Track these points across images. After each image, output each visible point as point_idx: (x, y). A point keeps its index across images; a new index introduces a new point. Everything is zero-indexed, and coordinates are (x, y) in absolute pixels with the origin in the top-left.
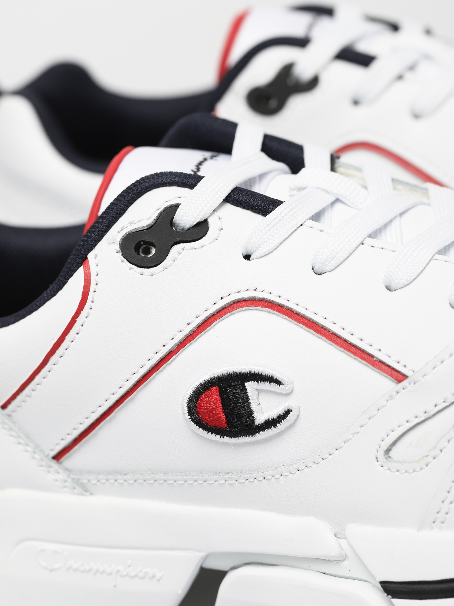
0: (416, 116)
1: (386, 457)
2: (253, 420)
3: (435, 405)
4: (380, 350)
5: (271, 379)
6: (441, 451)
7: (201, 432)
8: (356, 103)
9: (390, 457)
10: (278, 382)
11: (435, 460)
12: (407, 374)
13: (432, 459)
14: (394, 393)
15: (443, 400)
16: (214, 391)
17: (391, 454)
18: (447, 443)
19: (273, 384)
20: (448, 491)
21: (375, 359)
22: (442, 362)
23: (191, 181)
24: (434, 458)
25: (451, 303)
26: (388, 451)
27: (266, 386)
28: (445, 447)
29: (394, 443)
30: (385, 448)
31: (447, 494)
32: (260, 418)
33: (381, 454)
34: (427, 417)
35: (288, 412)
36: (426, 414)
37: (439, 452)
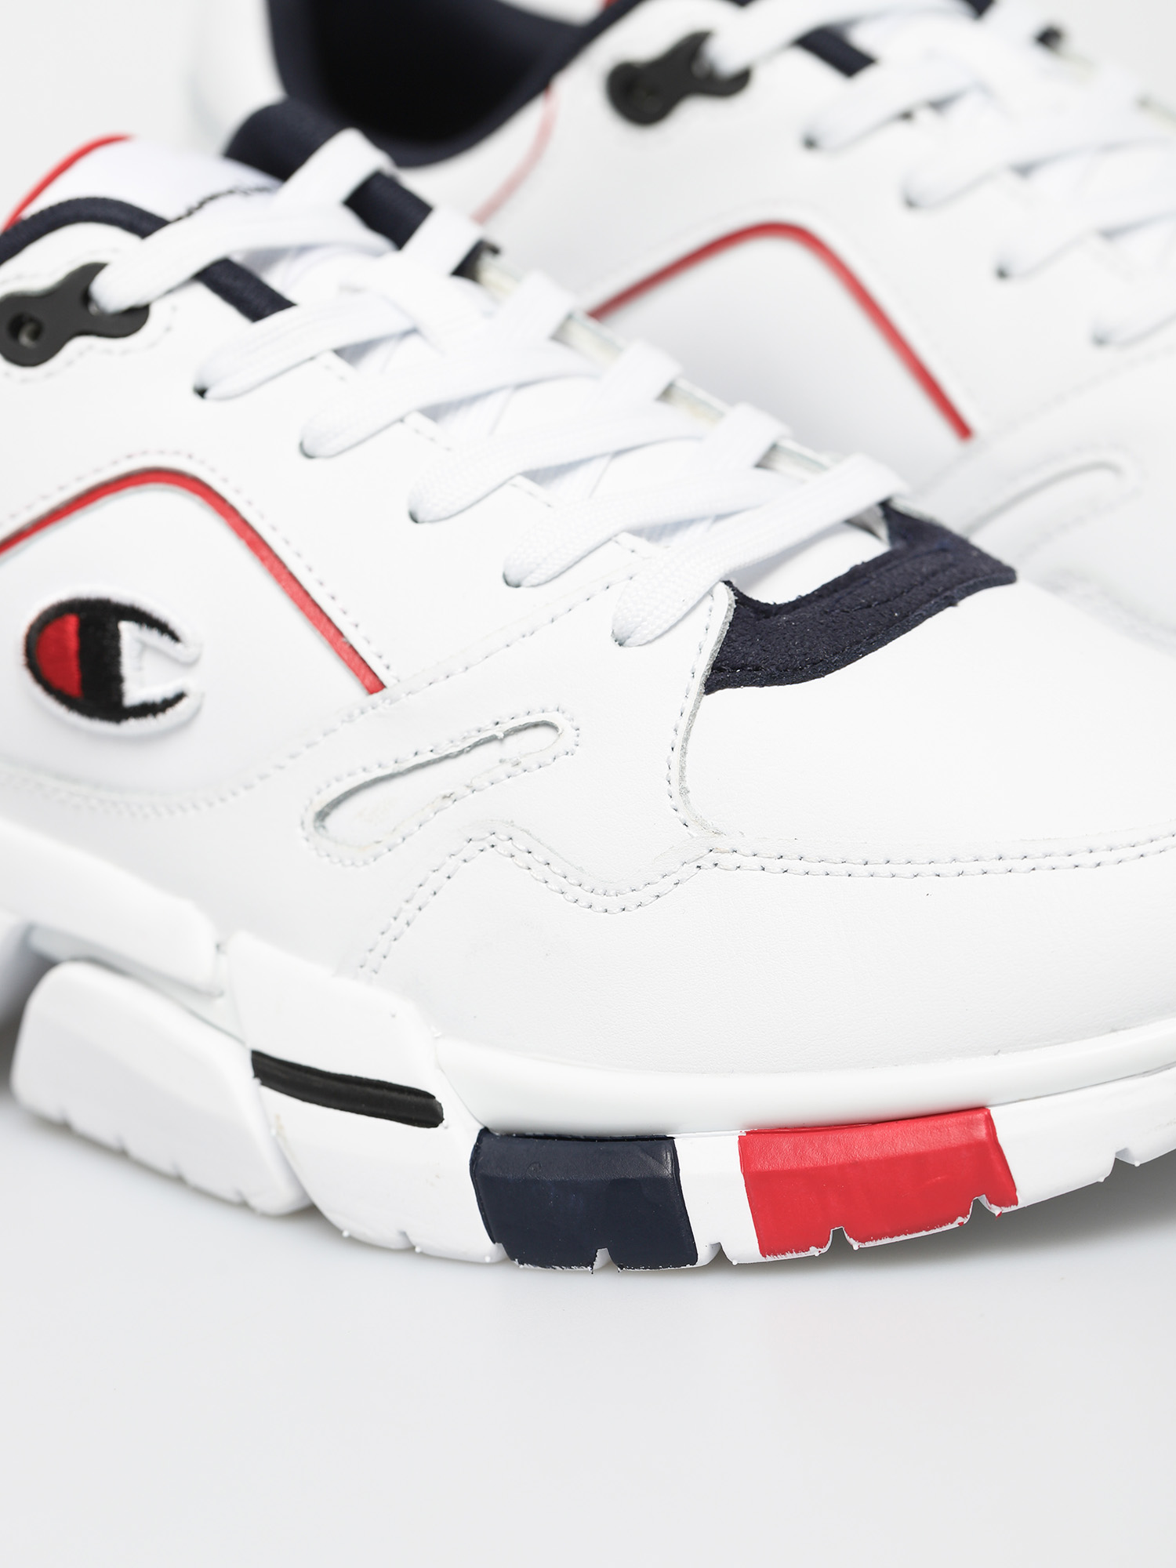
0: (911, 203)
1: (318, 824)
2: (119, 695)
3: (415, 752)
4: (357, 626)
5: (162, 628)
6: (404, 839)
7: (37, 691)
8: (810, 143)
9: (324, 827)
10: (175, 637)
11: (390, 853)
12: (385, 683)
13: (386, 850)
14: (357, 712)
15: (431, 748)
16: (72, 623)
17: (330, 821)
18: (416, 828)
19: (166, 639)
20: (394, 915)
21: (344, 640)
22: (448, 677)
23: (145, 225)
24: (390, 850)
25: (507, 573)
26: (322, 815)
27: (152, 637)
28: (411, 835)
29: (336, 803)
30: (318, 808)
31: (392, 920)
32: (133, 695)
33: (310, 817)
34: (396, 771)
35: (179, 697)
36: (397, 765)
37: (400, 840)
